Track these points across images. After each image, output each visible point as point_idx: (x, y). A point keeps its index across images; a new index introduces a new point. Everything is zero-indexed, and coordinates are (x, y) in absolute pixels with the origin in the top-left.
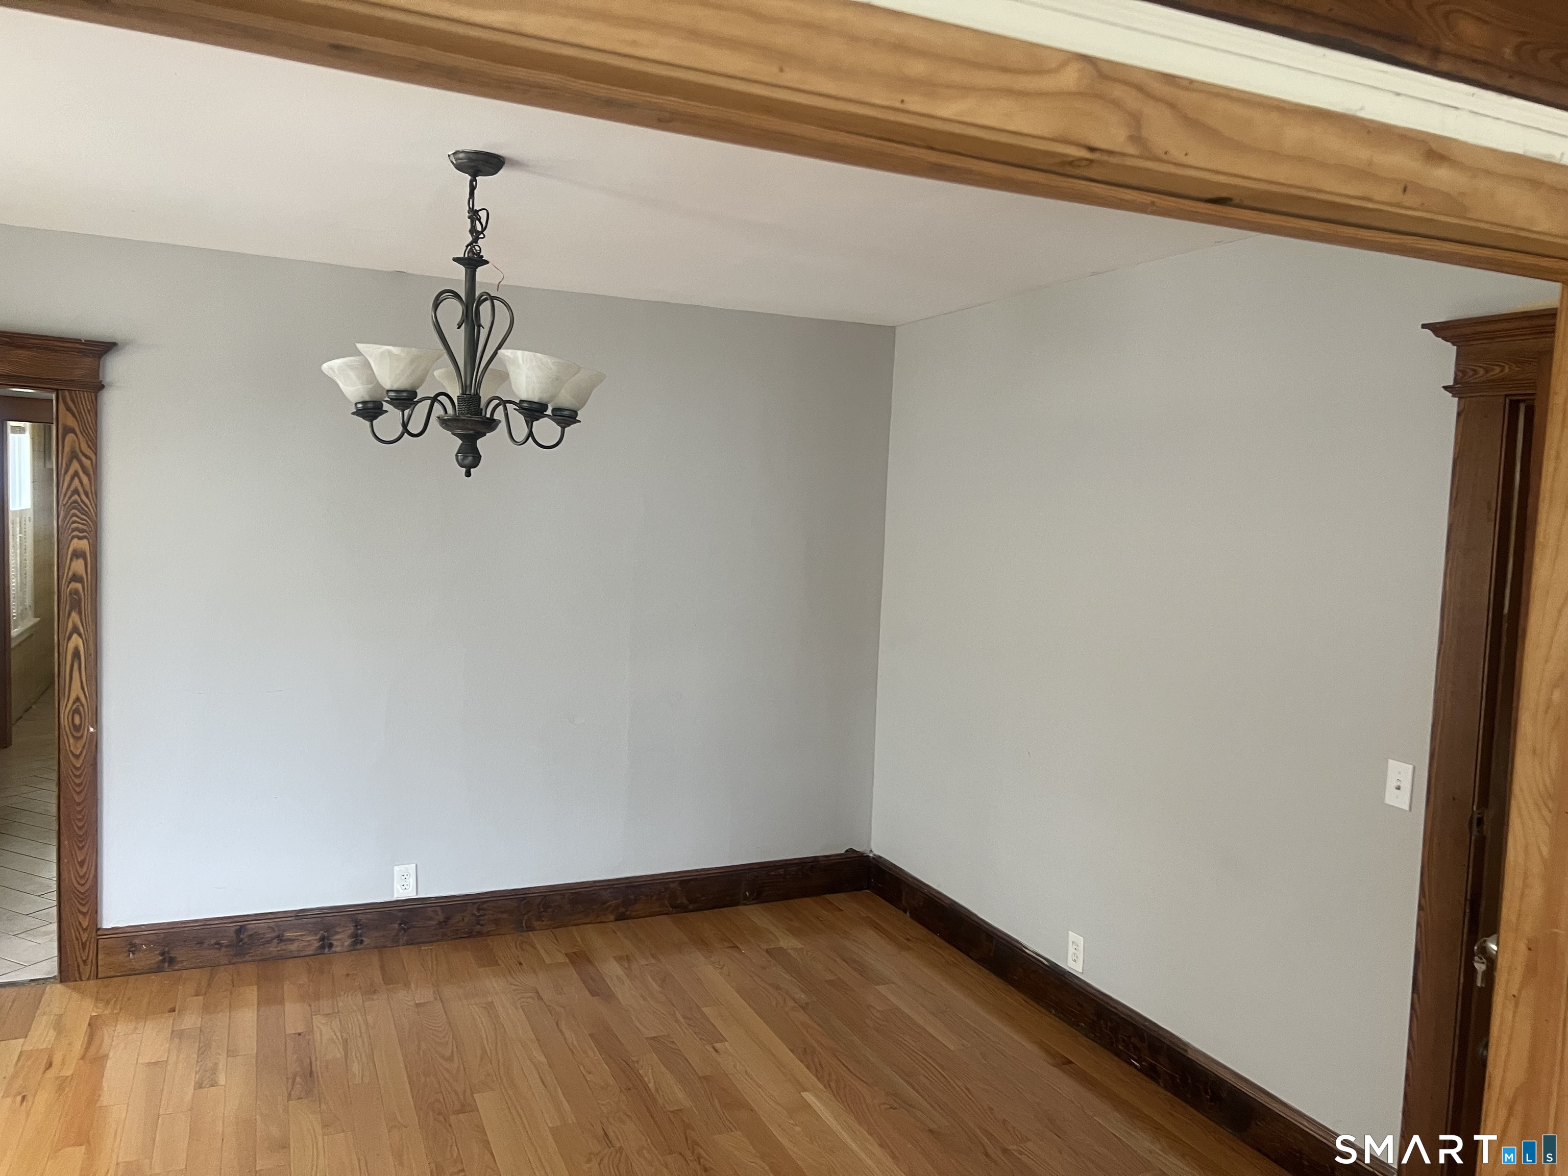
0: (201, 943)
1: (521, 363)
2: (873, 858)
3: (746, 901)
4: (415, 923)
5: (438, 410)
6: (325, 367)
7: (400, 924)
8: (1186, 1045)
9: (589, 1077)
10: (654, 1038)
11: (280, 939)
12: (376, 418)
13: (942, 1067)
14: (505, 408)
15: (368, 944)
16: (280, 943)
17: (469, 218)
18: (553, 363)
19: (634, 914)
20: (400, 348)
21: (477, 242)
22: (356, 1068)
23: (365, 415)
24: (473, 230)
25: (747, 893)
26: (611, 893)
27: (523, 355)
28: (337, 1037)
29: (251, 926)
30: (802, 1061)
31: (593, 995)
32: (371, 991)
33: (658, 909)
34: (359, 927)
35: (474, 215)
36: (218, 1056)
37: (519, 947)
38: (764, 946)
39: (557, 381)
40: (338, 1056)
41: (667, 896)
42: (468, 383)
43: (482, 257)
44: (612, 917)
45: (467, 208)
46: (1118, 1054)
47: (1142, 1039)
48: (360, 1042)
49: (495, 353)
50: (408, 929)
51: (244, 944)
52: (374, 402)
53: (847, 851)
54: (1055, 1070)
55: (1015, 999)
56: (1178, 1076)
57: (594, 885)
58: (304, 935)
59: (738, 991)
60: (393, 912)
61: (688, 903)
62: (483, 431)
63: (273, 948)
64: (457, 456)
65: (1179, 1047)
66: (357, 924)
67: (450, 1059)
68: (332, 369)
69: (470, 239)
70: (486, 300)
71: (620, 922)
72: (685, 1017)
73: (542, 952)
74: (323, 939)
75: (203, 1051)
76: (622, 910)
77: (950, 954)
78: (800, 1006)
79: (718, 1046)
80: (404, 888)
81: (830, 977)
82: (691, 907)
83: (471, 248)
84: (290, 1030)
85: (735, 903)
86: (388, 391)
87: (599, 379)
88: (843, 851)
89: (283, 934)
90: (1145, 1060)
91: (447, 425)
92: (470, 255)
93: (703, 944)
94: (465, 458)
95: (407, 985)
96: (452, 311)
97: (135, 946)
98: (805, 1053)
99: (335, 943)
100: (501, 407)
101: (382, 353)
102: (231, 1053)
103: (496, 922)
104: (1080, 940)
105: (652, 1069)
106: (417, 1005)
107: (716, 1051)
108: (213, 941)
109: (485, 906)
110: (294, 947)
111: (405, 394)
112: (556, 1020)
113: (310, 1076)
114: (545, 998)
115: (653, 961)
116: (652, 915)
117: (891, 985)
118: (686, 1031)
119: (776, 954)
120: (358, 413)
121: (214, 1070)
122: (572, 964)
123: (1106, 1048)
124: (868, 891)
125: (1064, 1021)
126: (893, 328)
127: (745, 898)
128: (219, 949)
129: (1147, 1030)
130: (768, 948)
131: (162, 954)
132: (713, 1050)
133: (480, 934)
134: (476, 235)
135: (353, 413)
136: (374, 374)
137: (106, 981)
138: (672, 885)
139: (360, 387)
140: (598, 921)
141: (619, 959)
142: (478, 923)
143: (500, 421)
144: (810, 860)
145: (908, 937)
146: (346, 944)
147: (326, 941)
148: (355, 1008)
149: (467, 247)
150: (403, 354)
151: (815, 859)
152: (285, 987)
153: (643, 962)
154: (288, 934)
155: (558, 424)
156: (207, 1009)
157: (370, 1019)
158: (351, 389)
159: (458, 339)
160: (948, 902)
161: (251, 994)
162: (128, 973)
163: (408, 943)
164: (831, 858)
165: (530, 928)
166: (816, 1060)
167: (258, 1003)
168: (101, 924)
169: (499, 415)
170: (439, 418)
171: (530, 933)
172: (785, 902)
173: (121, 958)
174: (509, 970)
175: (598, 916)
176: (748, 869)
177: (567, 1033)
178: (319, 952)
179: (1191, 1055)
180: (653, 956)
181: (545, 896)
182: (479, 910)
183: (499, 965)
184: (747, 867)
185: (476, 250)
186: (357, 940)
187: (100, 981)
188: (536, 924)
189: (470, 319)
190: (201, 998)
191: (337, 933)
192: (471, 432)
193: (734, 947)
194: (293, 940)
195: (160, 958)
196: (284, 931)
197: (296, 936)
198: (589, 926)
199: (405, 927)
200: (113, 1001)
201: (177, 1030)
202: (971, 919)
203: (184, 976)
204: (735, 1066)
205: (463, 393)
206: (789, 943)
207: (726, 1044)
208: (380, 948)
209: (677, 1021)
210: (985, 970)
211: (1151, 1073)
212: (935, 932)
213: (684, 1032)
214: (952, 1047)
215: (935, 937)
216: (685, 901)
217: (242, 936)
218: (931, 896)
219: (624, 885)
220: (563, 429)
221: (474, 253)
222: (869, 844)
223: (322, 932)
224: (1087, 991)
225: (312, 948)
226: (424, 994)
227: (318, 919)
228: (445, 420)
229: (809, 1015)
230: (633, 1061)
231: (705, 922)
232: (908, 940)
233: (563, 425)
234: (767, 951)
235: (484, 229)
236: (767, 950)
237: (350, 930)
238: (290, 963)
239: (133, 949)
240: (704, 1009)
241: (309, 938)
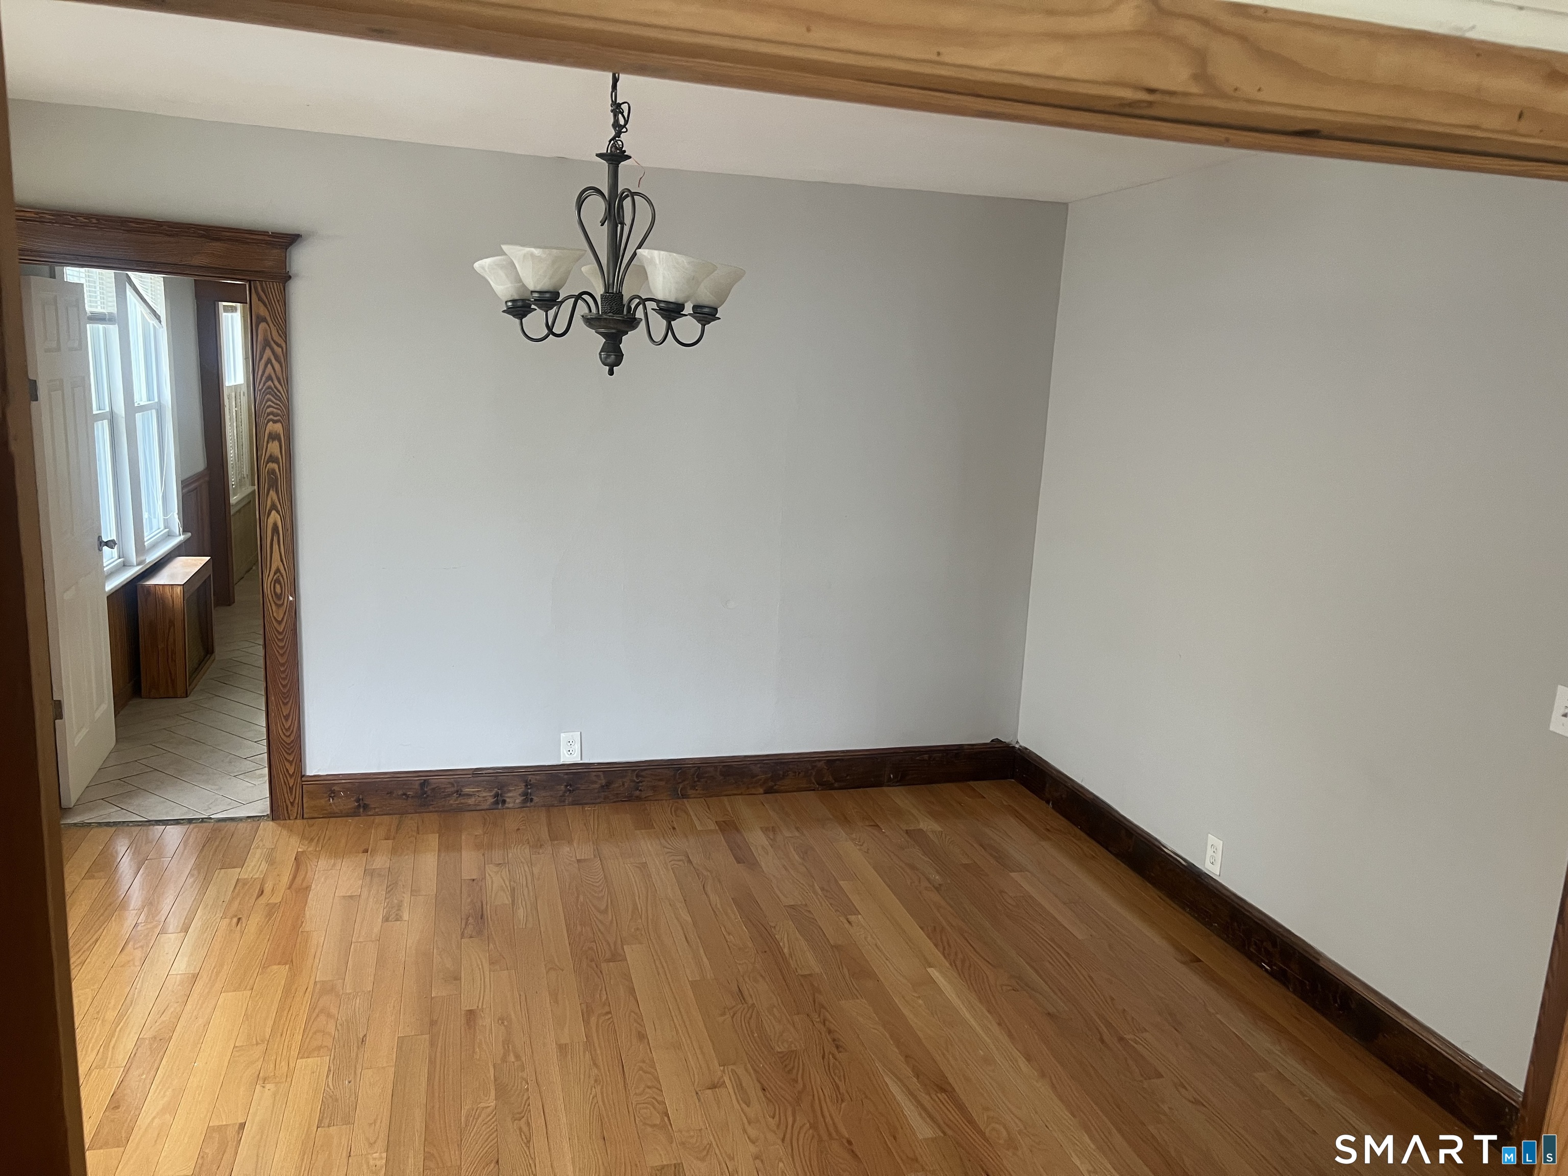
0: (390, 793)
1: (658, 262)
2: (1019, 749)
3: (890, 783)
4: (579, 786)
5: (582, 308)
6: (477, 265)
7: (566, 786)
8: (1319, 954)
9: (730, 938)
10: (791, 907)
11: (459, 793)
12: (525, 316)
13: (1068, 954)
14: (645, 308)
15: (537, 803)
16: (459, 797)
17: (612, 111)
18: (689, 263)
19: (783, 788)
20: (541, 250)
21: (619, 137)
22: (521, 913)
23: (515, 313)
24: (616, 125)
25: (892, 776)
26: (760, 767)
27: (659, 254)
28: (507, 887)
29: (434, 780)
30: (930, 939)
31: (739, 862)
32: (538, 845)
33: (805, 786)
34: (529, 787)
35: (617, 108)
36: (404, 895)
37: (673, 814)
38: (905, 827)
39: (693, 281)
40: (507, 902)
41: (814, 773)
42: (611, 281)
43: (625, 151)
44: (761, 791)
45: (611, 102)
46: (1250, 956)
47: (1274, 945)
48: (526, 892)
49: (635, 254)
50: (573, 790)
51: (428, 796)
52: (523, 300)
53: (992, 741)
54: (1184, 969)
55: (1150, 895)
56: (1307, 983)
57: (744, 759)
58: (480, 791)
59: (875, 868)
60: (560, 775)
61: (833, 781)
62: (626, 329)
63: (453, 801)
64: (600, 354)
65: (1311, 955)
66: (527, 784)
67: (605, 911)
68: (483, 268)
69: (613, 133)
70: (627, 196)
71: (767, 795)
72: (822, 889)
73: (694, 818)
74: (497, 795)
75: (391, 889)
76: (771, 784)
77: (1090, 847)
78: (934, 886)
79: (852, 918)
80: (569, 753)
81: (965, 861)
82: (836, 785)
83: (614, 143)
84: (466, 876)
85: (879, 784)
86: (532, 292)
87: (737, 276)
88: (989, 741)
89: (461, 790)
90: (1275, 965)
91: (590, 323)
92: (613, 149)
93: (845, 821)
94: (608, 356)
95: (570, 842)
96: (596, 207)
97: (334, 793)
98: (935, 932)
99: (508, 800)
100: (641, 306)
101: (525, 256)
102: (414, 892)
103: (654, 788)
104: (1219, 844)
105: (788, 934)
106: (579, 861)
107: (849, 922)
108: (400, 792)
109: (643, 773)
110: (471, 801)
111: (548, 295)
112: (703, 882)
113: (481, 918)
114: (694, 861)
115: (797, 834)
116: (800, 790)
117: (1026, 872)
118: (823, 903)
119: (915, 836)
120: (509, 311)
121: (400, 906)
122: (721, 831)
123: (1238, 949)
124: (1013, 780)
125: (1199, 920)
126: (1066, 205)
127: (890, 779)
128: (407, 799)
129: (1280, 936)
130: (908, 829)
131: (358, 800)
132: (846, 921)
133: (639, 799)
134: (619, 129)
135: (504, 311)
136: (519, 275)
137: (311, 821)
138: (819, 764)
139: (509, 285)
140: (748, 793)
141: (765, 830)
142: (637, 789)
143: (641, 319)
144: (955, 748)
145: (1048, 827)
146: (518, 801)
147: (499, 798)
148: (523, 860)
149: (610, 142)
150: (544, 256)
151: (960, 747)
152: (463, 837)
153: (787, 834)
154: (467, 790)
155: (699, 321)
156: (394, 851)
157: (536, 870)
158: (502, 287)
159: (601, 237)
160: (1091, 797)
161: (433, 840)
162: (329, 815)
163: (574, 803)
164: (975, 747)
165: (685, 796)
166: (944, 938)
167: (439, 850)
168: (305, 771)
169: (640, 314)
170: (583, 316)
171: (685, 800)
172: (928, 786)
173: (323, 801)
174: (663, 834)
175: (748, 788)
176: (894, 753)
177: (712, 896)
178: (494, 807)
179: (1322, 964)
180: (797, 829)
181: (699, 768)
182: (637, 776)
183: (654, 828)
184: (892, 751)
185: (619, 145)
186: (527, 798)
187: (305, 821)
188: (690, 792)
189: (612, 218)
190: (390, 842)
191: (510, 791)
192: (614, 331)
193: (874, 826)
194: (471, 795)
195: (357, 804)
196: (463, 786)
197: (473, 792)
198: (740, 797)
199: (571, 789)
200: (316, 840)
201: (369, 869)
202: (1112, 815)
203: (377, 821)
204: (866, 938)
205: (606, 292)
206: (928, 825)
207: (859, 916)
208: (548, 807)
209: (815, 892)
210: (1123, 865)
211: (1281, 976)
212: (1076, 825)
213: (821, 903)
214: (1080, 937)
215: (1076, 829)
216: (831, 779)
217: (426, 789)
218: (1074, 790)
219: (774, 761)
220: (703, 326)
221: (617, 149)
222: (1016, 734)
223: (496, 789)
224: (1222, 893)
225: (488, 803)
226: (585, 851)
227: (493, 778)
228: (588, 319)
229: (942, 896)
230: (771, 926)
231: (848, 800)
232: (1048, 830)
233: (704, 322)
234: (907, 832)
235: (626, 122)
236: (907, 830)
237: (521, 789)
238: (468, 814)
239: (333, 795)
240: (841, 883)
241: (485, 794)
